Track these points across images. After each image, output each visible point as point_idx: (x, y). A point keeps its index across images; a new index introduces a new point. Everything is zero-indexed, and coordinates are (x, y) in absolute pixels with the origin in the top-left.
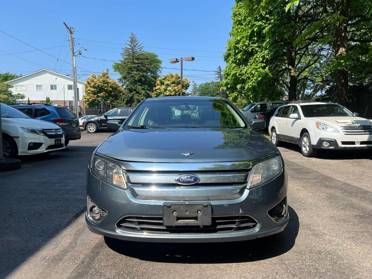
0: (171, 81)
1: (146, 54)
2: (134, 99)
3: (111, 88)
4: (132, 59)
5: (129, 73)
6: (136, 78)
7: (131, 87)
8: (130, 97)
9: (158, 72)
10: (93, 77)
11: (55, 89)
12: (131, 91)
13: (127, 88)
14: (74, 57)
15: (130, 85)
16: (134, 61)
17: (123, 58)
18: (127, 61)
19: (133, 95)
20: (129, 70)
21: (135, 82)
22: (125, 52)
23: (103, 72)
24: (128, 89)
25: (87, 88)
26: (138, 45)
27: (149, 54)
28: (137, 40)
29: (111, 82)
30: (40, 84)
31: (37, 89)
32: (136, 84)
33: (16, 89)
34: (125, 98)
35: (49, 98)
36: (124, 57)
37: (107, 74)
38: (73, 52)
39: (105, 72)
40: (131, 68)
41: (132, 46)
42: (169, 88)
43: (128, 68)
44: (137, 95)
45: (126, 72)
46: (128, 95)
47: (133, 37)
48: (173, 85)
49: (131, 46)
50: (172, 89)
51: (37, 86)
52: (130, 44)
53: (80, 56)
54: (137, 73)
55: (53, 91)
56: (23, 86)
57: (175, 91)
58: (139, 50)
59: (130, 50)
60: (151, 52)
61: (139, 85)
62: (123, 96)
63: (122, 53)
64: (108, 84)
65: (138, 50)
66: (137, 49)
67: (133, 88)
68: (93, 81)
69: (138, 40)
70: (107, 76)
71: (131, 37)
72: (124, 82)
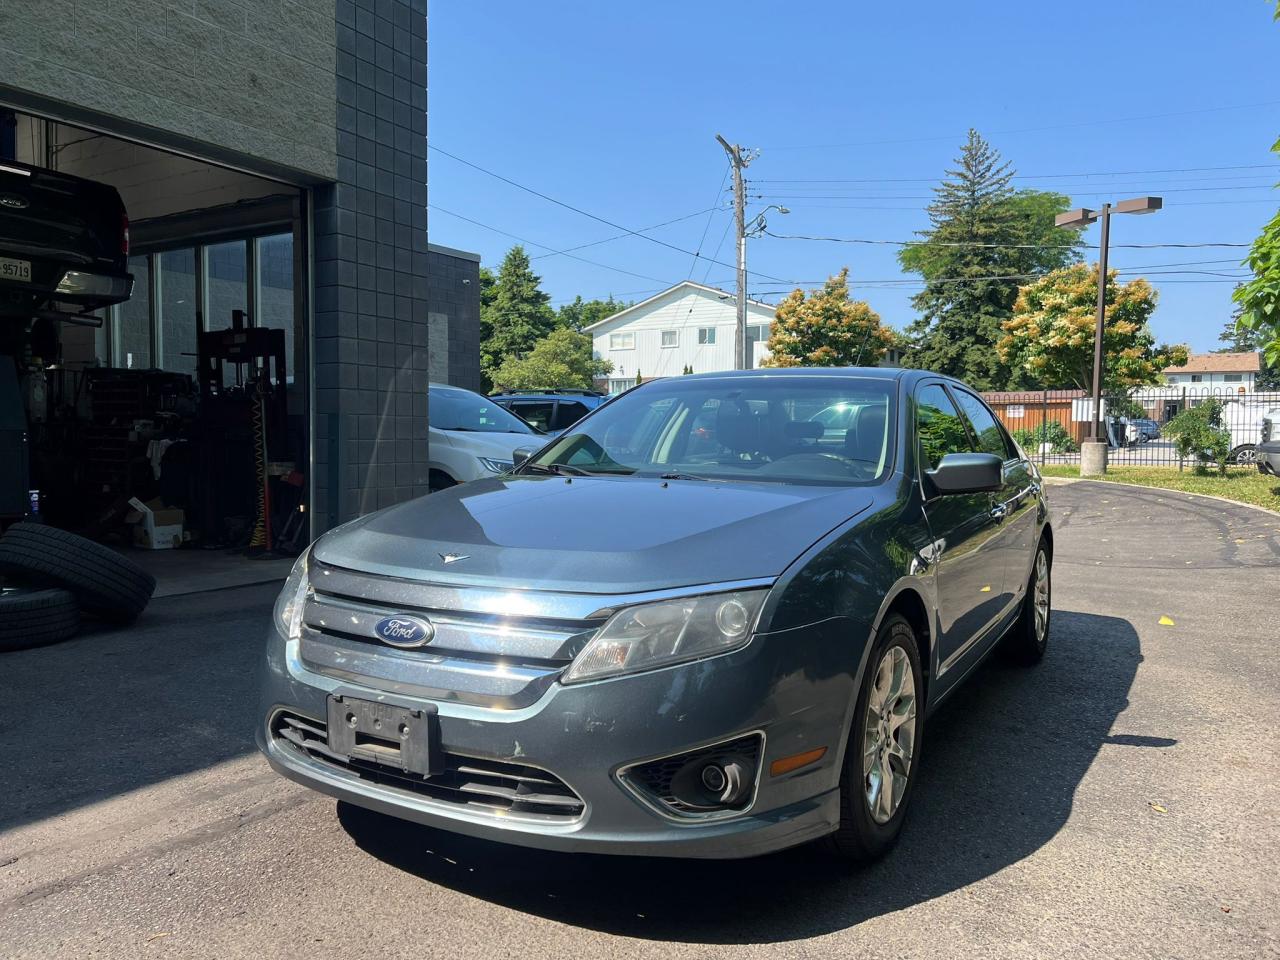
0: (1072, 295)
1: (1022, 200)
2: (966, 362)
3: (849, 331)
4: (967, 222)
5: (953, 274)
6: (976, 289)
7: (958, 321)
8: (949, 356)
9: (1068, 258)
10: (794, 298)
11: (712, 340)
12: (955, 334)
13: (943, 327)
14: (743, 240)
15: (953, 315)
16: (975, 228)
17: (935, 224)
18: (949, 230)
19: (964, 349)
20: (953, 262)
21: (973, 304)
22: (943, 200)
23: (830, 279)
24: (946, 329)
25: (775, 334)
26: (993, 170)
27: (1033, 198)
28: (988, 154)
29: (849, 313)
30: (668, 327)
31: (663, 344)
32: (978, 309)
33: (612, 346)
34: (933, 362)
35: (691, 368)
36: (938, 219)
37: (842, 285)
38: (742, 225)
39: (836, 278)
40: (963, 256)
41: (971, 176)
42: (1062, 321)
43: (952, 255)
44: (979, 350)
45: (943, 269)
46: (945, 349)
47: (975, 144)
48: (1075, 309)
49: (965, 177)
50: (1072, 322)
51: (664, 334)
52: (962, 169)
53: (763, 233)
54: (983, 271)
55: (707, 347)
56: (629, 335)
57: (1083, 331)
58: (996, 187)
59: (960, 194)
60: (1042, 191)
61: (986, 313)
62: (929, 353)
63: (933, 205)
64: (839, 320)
65: (990, 189)
66: (987, 187)
67: (964, 326)
68: (794, 311)
69: (993, 154)
70: (842, 291)
71: (968, 145)
72: (935, 305)
